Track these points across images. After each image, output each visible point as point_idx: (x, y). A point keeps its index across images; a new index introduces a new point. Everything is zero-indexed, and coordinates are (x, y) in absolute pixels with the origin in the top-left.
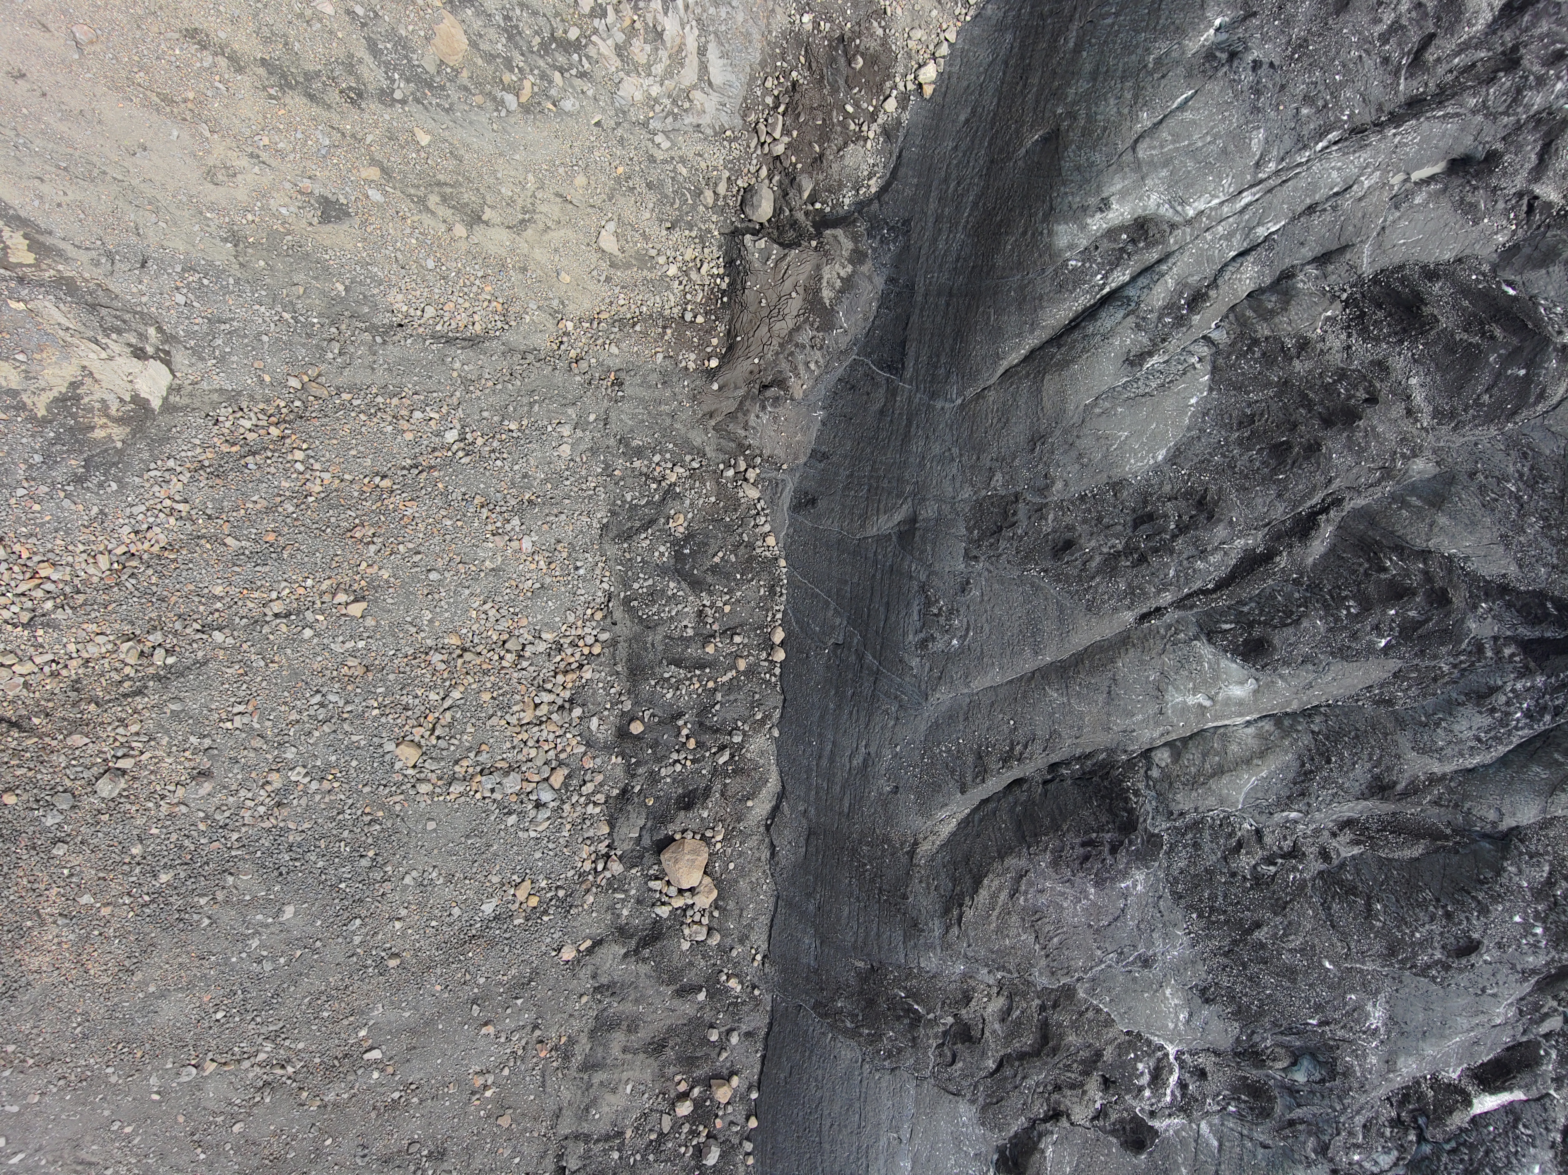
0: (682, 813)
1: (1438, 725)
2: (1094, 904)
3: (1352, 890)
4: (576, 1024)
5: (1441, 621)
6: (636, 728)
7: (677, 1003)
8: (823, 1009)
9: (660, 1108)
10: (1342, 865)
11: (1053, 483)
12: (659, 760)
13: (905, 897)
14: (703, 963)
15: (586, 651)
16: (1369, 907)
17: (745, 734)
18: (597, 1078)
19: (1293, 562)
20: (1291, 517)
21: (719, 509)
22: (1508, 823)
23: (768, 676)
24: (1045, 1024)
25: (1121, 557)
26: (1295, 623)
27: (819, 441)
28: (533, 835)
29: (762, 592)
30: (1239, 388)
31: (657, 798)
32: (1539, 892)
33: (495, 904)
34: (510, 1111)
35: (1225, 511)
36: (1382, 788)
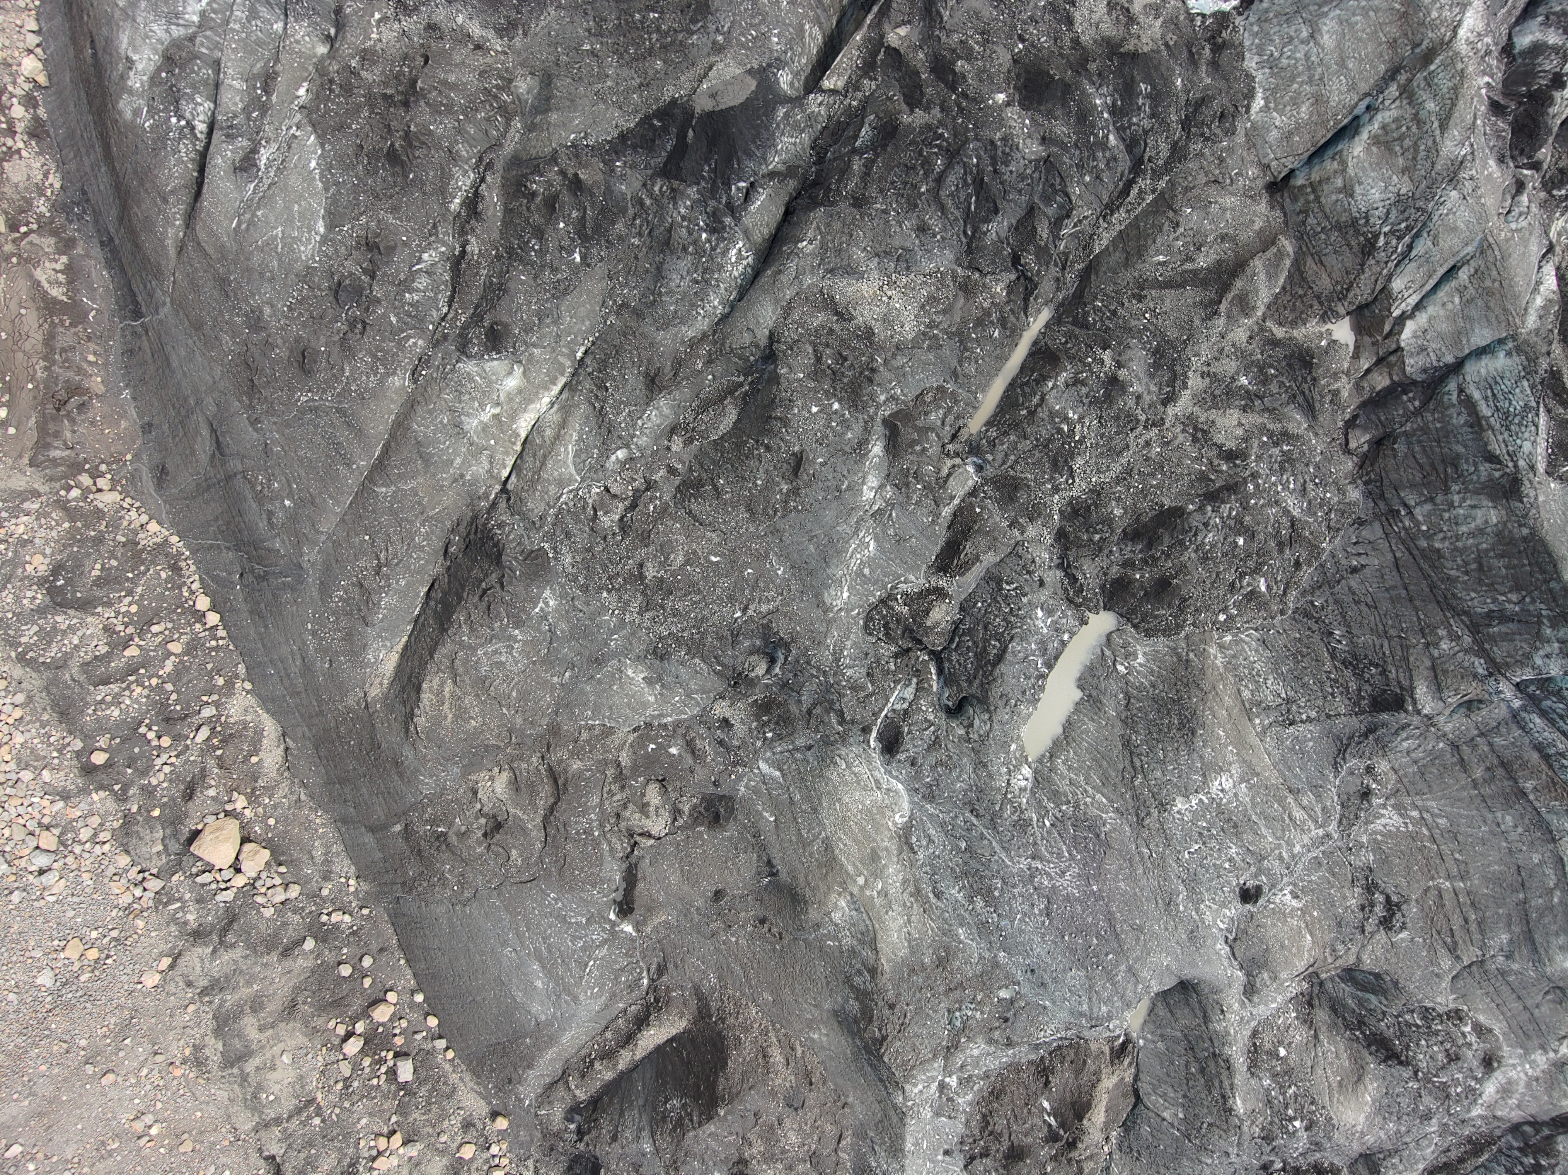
0: (190, 804)
1: (660, 294)
2: (525, 642)
3: (699, 484)
4: (197, 1032)
5: (593, 203)
6: (99, 758)
7: (288, 963)
8: (408, 886)
9: (333, 1058)
10: (690, 469)
11: (261, 312)
12: (144, 773)
13: (380, 745)
14: (297, 917)
15: (11, 720)
16: (715, 487)
17: (217, 704)
18: (250, 1066)
19: (484, 242)
20: (461, 205)
21: (78, 529)
22: (762, 335)
23: (214, 643)
24: (550, 769)
25: (350, 335)
26: (505, 291)
27: (140, 415)
28: (52, 899)
29: (163, 575)
30: (341, 127)
31: (163, 806)
32: (816, 374)
33: (51, 974)
34: (186, 1136)
35: (391, 237)
36: (653, 381)
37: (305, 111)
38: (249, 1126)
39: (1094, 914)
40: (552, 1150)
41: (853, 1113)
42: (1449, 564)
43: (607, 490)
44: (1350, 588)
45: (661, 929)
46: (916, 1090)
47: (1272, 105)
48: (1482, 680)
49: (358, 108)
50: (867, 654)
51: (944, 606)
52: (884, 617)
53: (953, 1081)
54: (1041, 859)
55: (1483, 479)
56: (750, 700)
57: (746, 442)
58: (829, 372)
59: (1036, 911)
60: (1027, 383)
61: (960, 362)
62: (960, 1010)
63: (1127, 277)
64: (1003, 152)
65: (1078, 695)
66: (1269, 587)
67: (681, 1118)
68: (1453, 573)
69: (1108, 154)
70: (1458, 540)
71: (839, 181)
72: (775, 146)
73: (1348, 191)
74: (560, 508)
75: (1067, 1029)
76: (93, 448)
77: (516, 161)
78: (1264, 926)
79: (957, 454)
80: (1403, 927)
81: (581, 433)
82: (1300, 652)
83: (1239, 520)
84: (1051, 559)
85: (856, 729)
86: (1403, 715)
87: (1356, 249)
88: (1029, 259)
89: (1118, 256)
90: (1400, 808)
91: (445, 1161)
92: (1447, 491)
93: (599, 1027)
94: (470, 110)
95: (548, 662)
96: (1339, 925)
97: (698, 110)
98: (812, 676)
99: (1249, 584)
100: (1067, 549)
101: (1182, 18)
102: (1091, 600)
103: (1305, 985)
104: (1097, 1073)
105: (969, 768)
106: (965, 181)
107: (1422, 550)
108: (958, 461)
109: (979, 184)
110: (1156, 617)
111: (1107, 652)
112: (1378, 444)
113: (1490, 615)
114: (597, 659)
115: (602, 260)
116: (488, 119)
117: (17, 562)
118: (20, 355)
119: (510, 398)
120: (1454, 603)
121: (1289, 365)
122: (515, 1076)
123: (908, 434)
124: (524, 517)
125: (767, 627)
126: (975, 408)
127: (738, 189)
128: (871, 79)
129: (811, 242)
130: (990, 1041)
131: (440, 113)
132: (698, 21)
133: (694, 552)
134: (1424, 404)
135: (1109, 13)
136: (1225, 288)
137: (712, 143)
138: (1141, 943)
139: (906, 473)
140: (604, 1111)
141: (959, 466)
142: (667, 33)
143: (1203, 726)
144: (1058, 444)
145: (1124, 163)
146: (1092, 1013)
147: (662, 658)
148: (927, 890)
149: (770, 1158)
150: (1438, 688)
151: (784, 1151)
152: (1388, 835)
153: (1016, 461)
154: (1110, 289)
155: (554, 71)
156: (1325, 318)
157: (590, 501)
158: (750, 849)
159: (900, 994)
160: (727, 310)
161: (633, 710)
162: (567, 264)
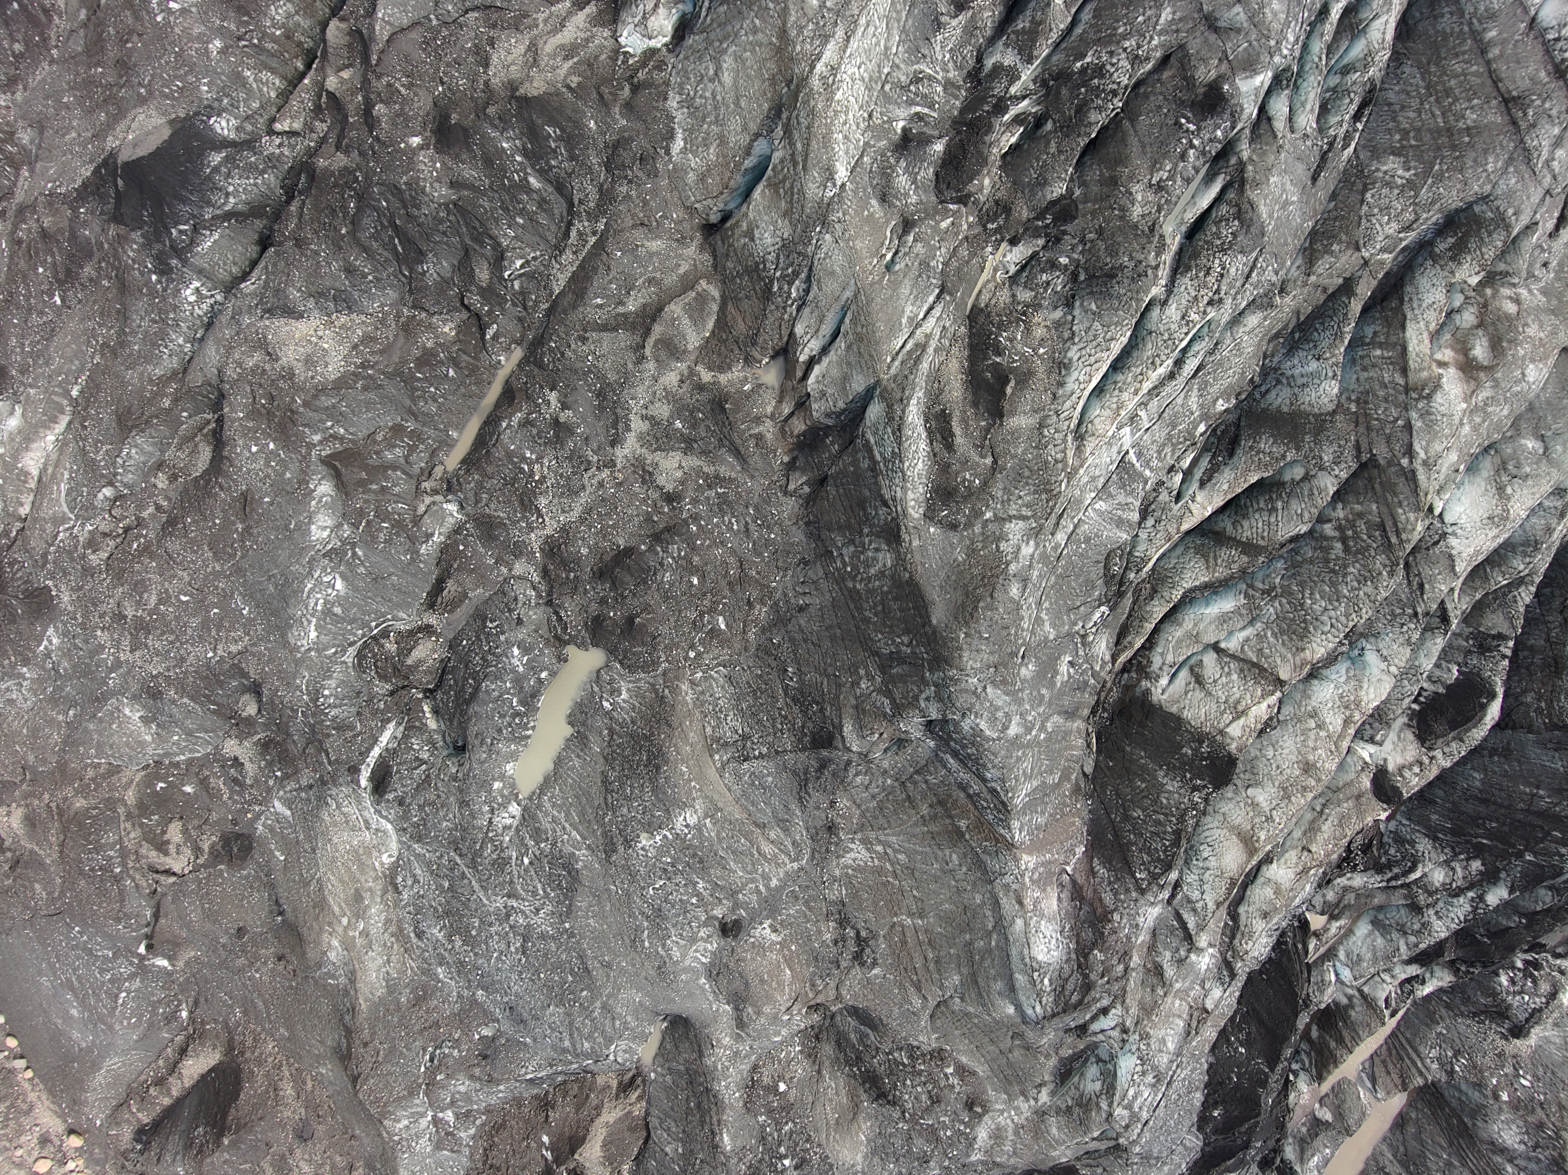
39: (568, 950)
41: (361, 1145)
42: (865, 605)
43: (97, 528)
44: (799, 626)
45: (193, 963)
46: (400, 1125)
47: (688, 146)
50: (360, 693)
51: (429, 644)
52: (375, 656)
53: (449, 1116)
54: (517, 897)
55: (880, 522)
56: (255, 739)
58: (264, 411)
59: (512, 949)
61: (414, 402)
62: (440, 1047)
63: (574, 319)
64: (411, 196)
65: (568, 731)
66: (727, 625)
67: (202, 1145)
68: (868, 614)
69: (534, 196)
70: (869, 582)
72: (222, 189)
73: (750, 235)
74: (58, 547)
75: (551, 1066)
78: (744, 961)
79: (435, 492)
80: (875, 964)
81: (71, 474)
82: (760, 689)
83: (689, 561)
84: (538, 597)
85: (346, 769)
86: (841, 753)
87: (759, 293)
88: (475, 299)
89: (570, 297)
90: (866, 843)
92: (861, 533)
95: (53, 700)
96: (816, 959)
97: (125, 159)
99: (709, 622)
100: (551, 587)
101: (603, 57)
102: (576, 637)
103: (814, 1018)
104: (599, 1108)
105: (455, 807)
106: (382, 223)
108: (436, 498)
109: (396, 226)
110: (635, 654)
111: (596, 688)
112: (821, 485)
113: (891, 656)
114: (97, 698)
115: (80, 301)
119: (12, 438)
120: (870, 643)
121: (711, 409)
123: (355, 473)
125: (238, 667)
126: (448, 445)
127: (180, 232)
128: (323, 121)
129: (254, 282)
130: (474, 1078)
133: (167, 590)
134: (842, 447)
136: (647, 332)
138: (612, 979)
139: (361, 512)
140: (156, 1135)
141: (438, 503)
142: (107, 87)
143: (667, 763)
144: (522, 484)
146: (575, 1049)
147: (155, 697)
148: (409, 929)
150: (860, 727)
152: (858, 869)
153: (489, 500)
154: (561, 330)
156: (747, 362)
157: (84, 539)
158: (262, 888)
159: (374, 1033)
160: (195, 348)
161: (131, 748)
162: (49, 307)
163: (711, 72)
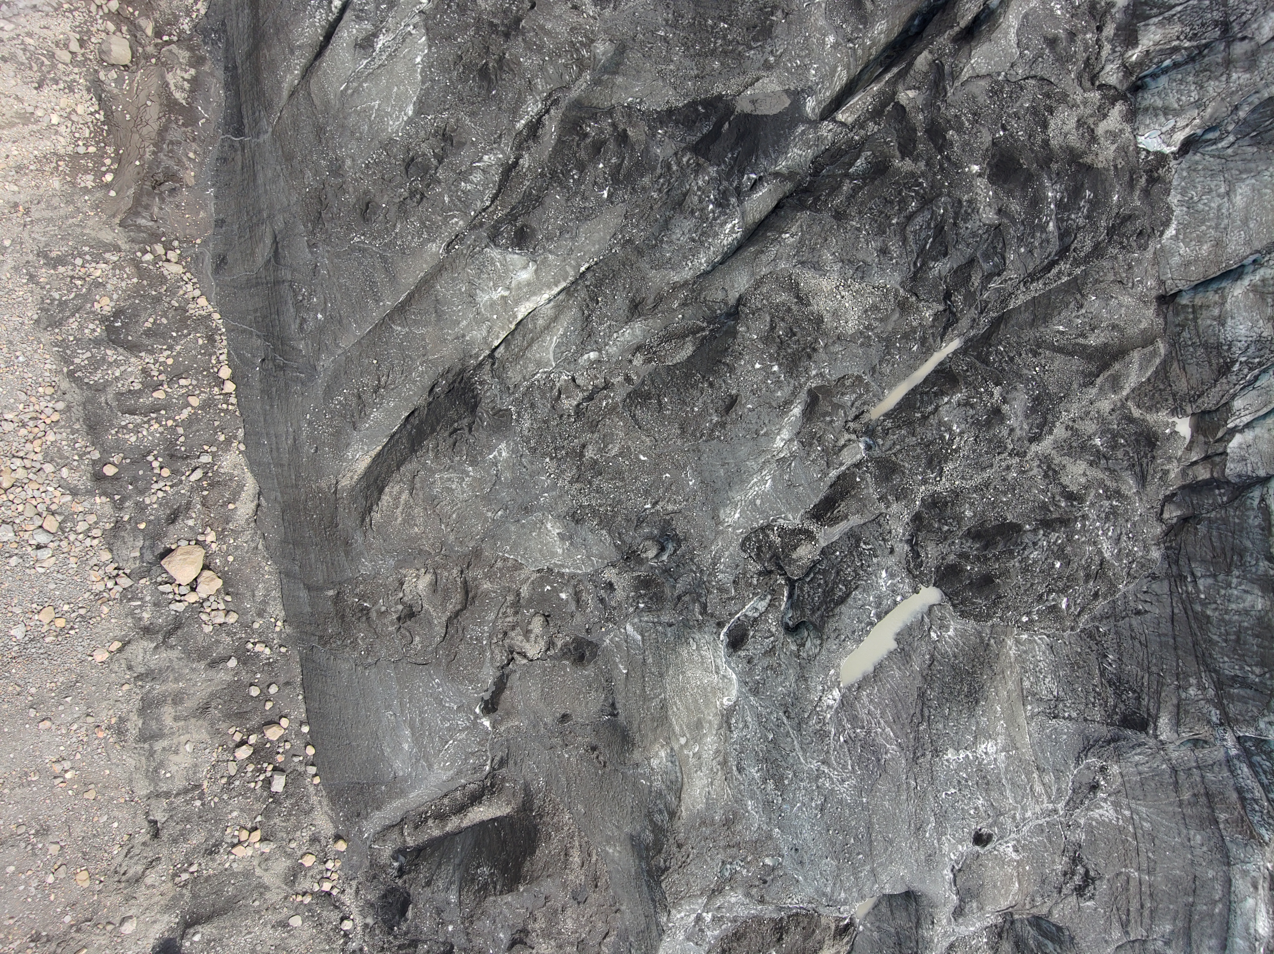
0: (171, 527)
1: (662, 241)
2: (474, 479)
3: (647, 396)
4: (125, 707)
5: (631, 156)
6: (109, 471)
7: (211, 673)
8: (324, 640)
9: (225, 757)
10: (643, 383)
11: (343, 162)
12: (142, 492)
13: (337, 525)
14: (229, 639)
15: (48, 421)
16: (660, 403)
17: (214, 455)
18: (159, 746)
19: (534, 160)
20: (525, 126)
21: (144, 286)
22: (733, 296)
23: (225, 406)
24: (465, 583)
25: (408, 201)
26: (541, 203)
27: (217, 212)
28: (41, 570)
29: (200, 342)
30: (449, 38)
31: (149, 522)
32: (767, 339)
33: (24, 629)
34: (92, 786)
35: (464, 135)
36: (636, 306)
37: (424, 16)
38: (145, 792)
39: (858, 820)
40: (374, 878)
41: (622, 919)
42: (1214, 630)
43: (574, 379)
44: (1130, 625)
45: (512, 731)
46: (678, 916)
47: (1181, 237)
48: (1214, 726)
49: (467, 26)
50: (737, 566)
51: (809, 546)
52: (759, 541)
53: (708, 917)
54: (829, 765)
55: (1260, 572)
56: (635, 574)
57: (695, 375)
58: (778, 340)
59: (813, 804)
60: (928, 392)
61: (880, 362)
62: (731, 864)
63: (1029, 334)
64: (966, 211)
65: (893, 645)
66: (1068, 606)
67: (486, 883)
68: (1215, 638)
69: (1044, 236)
70: (1226, 613)
71: (829, 195)
72: (787, 153)
73: (1221, 321)
74: (533, 383)
75: (810, 902)
76: (173, 226)
77: (578, 104)
78: (985, 866)
79: (855, 432)
80: (1092, 898)
81: (566, 330)
82: (1078, 664)
83: (1062, 548)
84: (904, 535)
85: (713, 622)
86: (1143, 735)
87: (1215, 367)
88: (958, 298)
89: (1027, 316)
90: (1117, 806)
91: (289, 863)
92: (1229, 573)
93: (440, 793)
94: (556, 54)
95: (487, 499)
96: (1043, 882)
97: (738, 109)
98: (692, 571)
99: (1053, 600)
100: (918, 530)
101: (1131, 148)
102: (926, 575)
103: (1000, 920)
104: (821, 943)
105: (792, 678)
106: (929, 224)
107: (1195, 613)
108: (853, 437)
109: (939, 230)
110: (973, 603)
111: (926, 620)
112: (1184, 520)
113: (1234, 678)
114: (526, 508)
115: (624, 201)
116: (566, 66)
117: (87, 298)
118: (136, 137)
119: (519, 287)
120: (1209, 661)
121: (1136, 440)
122: (363, 812)
123: (824, 405)
124: (502, 382)
125: (668, 523)
126: (880, 400)
127: (749, 179)
128: (875, 123)
129: (792, 236)
130: (748, 895)
131: (531, 50)
132: (758, 41)
133: (628, 448)
134: (1231, 501)
135: (1077, 128)
136: (1105, 366)
137: (741, 137)
138: (888, 853)
139: (813, 436)
140: (425, 860)
141: (854, 441)
142: (731, 42)
143: (986, 699)
144: (937, 447)
145: (1054, 247)
146: (832, 895)
147: (577, 522)
148: (733, 763)
149: (547, 935)
150: (1177, 723)
151: (560, 933)
152: (1102, 823)
153: (900, 451)
154: (1013, 340)
155: (630, 44)
156: (1174, 412)
157: (558, 385)
158: (601, 690)
159: (689, 838)
160: (709, 268)
161: (542, 555)
162: (596, 197)
163: (1222, 190)
